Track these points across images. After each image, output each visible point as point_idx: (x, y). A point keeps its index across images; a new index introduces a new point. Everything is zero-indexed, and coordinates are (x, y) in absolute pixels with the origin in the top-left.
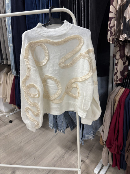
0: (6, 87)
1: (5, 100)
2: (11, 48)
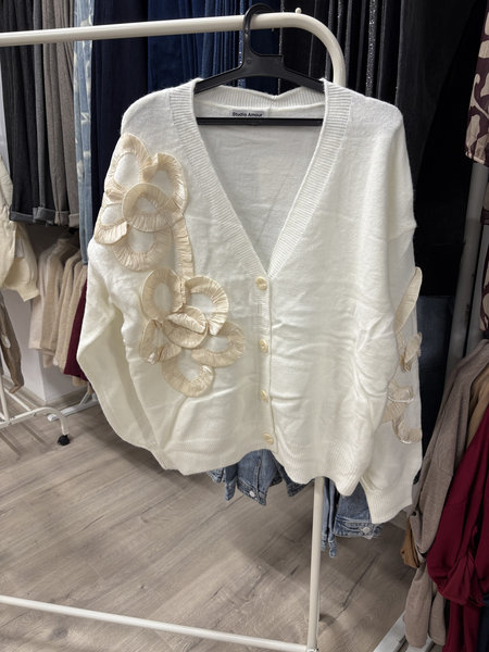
2: (86, 164)
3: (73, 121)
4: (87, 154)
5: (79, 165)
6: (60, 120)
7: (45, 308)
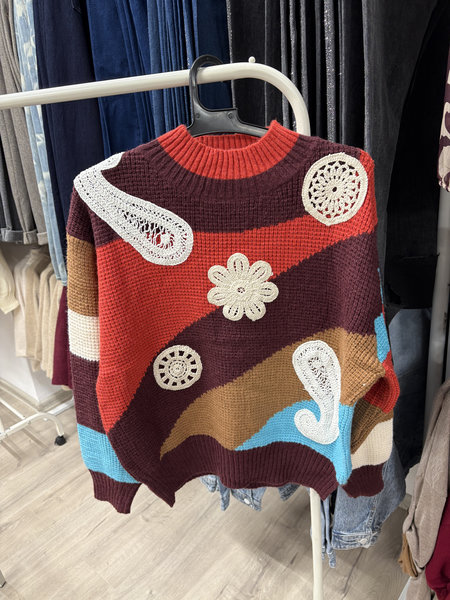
0: (37, 319)
1: (38, 364)
2: (47, 185)
3: (29, 142)
4: (47, 175)
5: (40, 185)
6: (16, 142)
7: (26, 318)
